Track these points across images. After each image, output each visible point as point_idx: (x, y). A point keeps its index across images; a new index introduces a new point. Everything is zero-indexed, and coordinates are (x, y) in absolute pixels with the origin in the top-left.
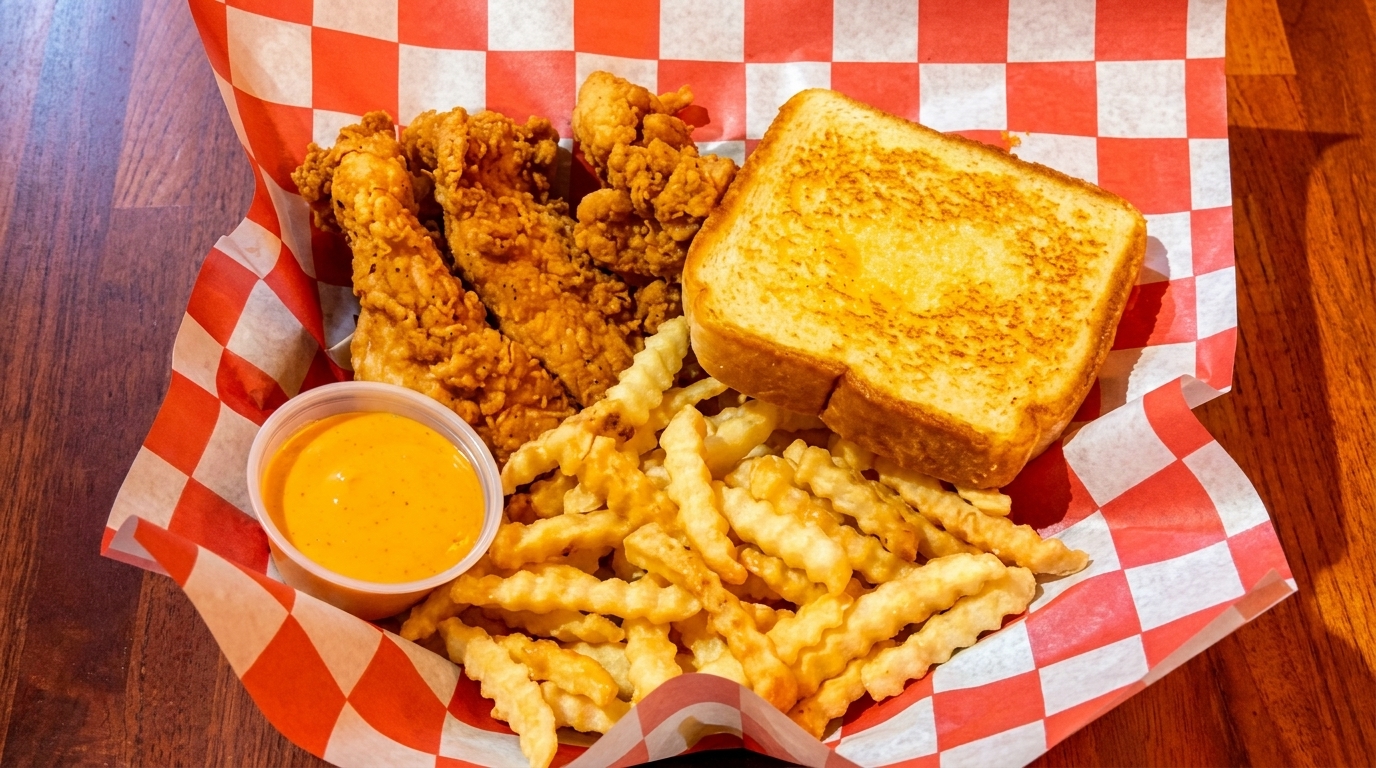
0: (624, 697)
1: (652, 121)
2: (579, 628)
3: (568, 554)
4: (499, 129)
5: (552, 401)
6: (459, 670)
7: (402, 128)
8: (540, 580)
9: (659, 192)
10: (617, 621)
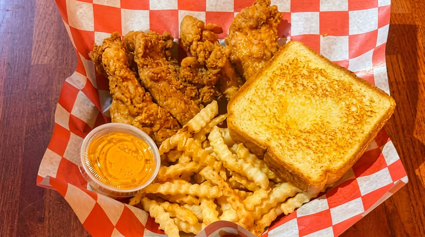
0: (200, 221)
1: (205, 33)
2: (186, 200)
3: (181, 176)
4: (154, 37)
5: (175, 126)
6: (148, 214)
7: (123, 37)
8: (173, 185)
9: (208, 58)
10: (197, 197)
